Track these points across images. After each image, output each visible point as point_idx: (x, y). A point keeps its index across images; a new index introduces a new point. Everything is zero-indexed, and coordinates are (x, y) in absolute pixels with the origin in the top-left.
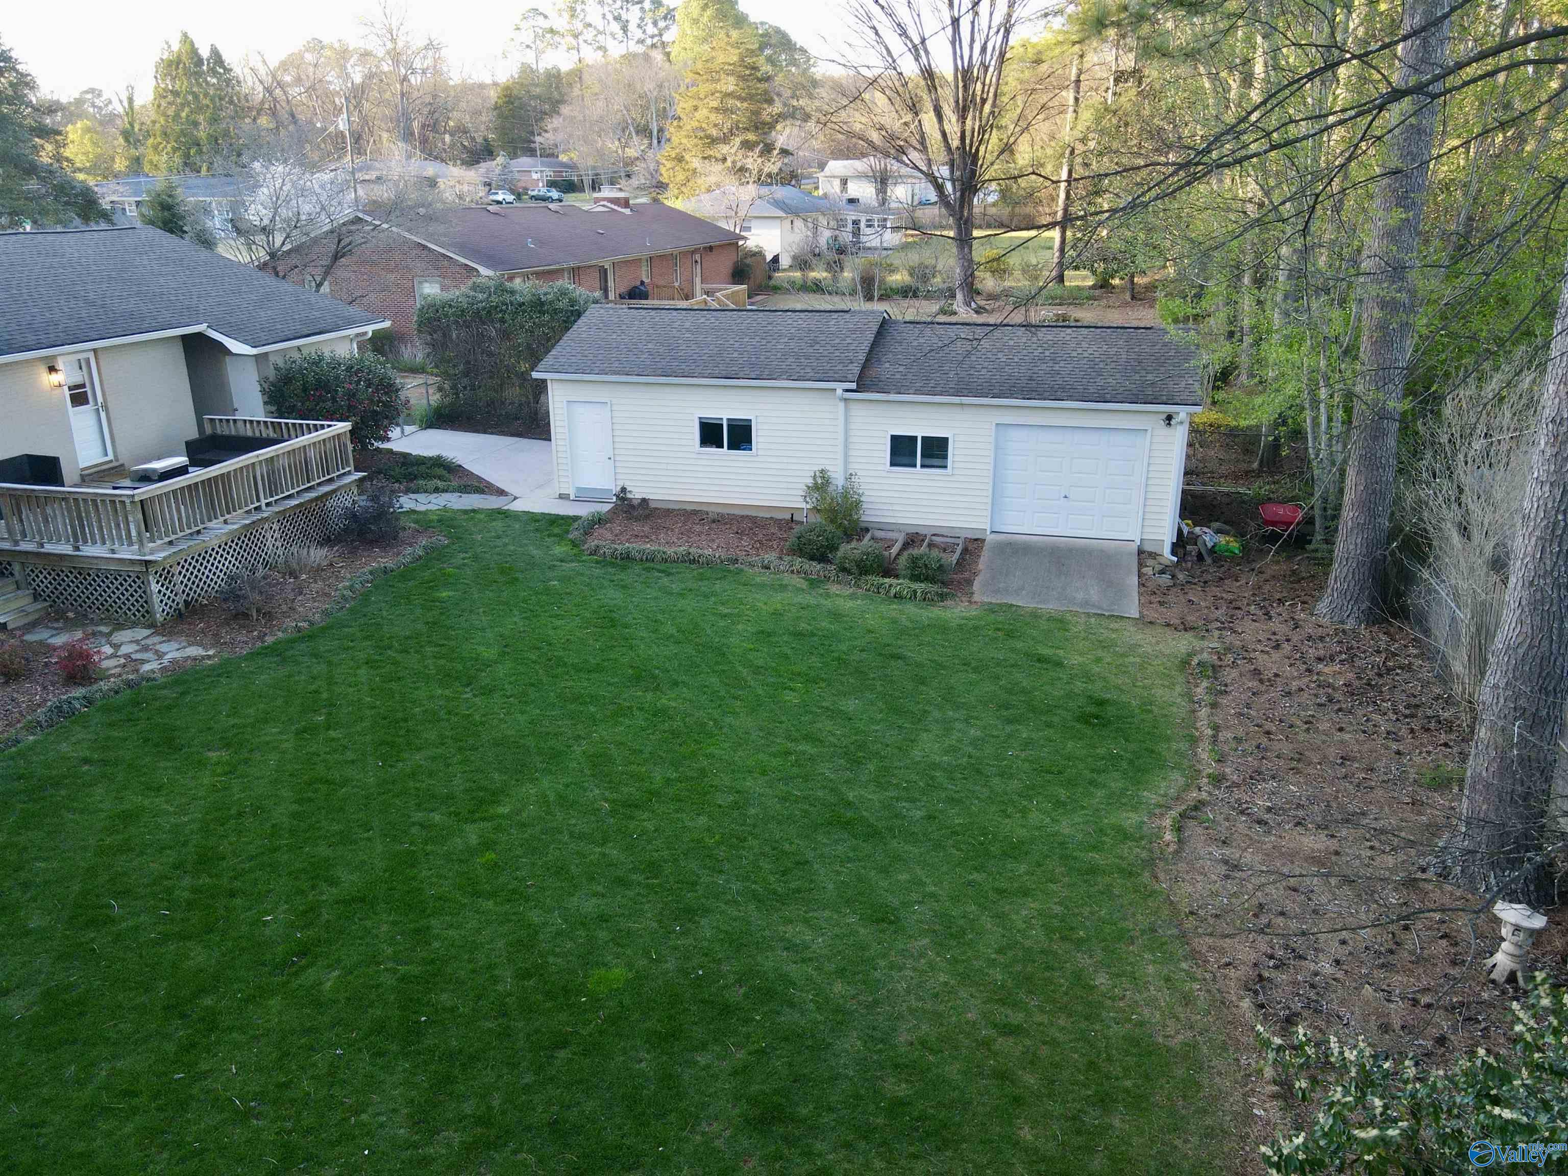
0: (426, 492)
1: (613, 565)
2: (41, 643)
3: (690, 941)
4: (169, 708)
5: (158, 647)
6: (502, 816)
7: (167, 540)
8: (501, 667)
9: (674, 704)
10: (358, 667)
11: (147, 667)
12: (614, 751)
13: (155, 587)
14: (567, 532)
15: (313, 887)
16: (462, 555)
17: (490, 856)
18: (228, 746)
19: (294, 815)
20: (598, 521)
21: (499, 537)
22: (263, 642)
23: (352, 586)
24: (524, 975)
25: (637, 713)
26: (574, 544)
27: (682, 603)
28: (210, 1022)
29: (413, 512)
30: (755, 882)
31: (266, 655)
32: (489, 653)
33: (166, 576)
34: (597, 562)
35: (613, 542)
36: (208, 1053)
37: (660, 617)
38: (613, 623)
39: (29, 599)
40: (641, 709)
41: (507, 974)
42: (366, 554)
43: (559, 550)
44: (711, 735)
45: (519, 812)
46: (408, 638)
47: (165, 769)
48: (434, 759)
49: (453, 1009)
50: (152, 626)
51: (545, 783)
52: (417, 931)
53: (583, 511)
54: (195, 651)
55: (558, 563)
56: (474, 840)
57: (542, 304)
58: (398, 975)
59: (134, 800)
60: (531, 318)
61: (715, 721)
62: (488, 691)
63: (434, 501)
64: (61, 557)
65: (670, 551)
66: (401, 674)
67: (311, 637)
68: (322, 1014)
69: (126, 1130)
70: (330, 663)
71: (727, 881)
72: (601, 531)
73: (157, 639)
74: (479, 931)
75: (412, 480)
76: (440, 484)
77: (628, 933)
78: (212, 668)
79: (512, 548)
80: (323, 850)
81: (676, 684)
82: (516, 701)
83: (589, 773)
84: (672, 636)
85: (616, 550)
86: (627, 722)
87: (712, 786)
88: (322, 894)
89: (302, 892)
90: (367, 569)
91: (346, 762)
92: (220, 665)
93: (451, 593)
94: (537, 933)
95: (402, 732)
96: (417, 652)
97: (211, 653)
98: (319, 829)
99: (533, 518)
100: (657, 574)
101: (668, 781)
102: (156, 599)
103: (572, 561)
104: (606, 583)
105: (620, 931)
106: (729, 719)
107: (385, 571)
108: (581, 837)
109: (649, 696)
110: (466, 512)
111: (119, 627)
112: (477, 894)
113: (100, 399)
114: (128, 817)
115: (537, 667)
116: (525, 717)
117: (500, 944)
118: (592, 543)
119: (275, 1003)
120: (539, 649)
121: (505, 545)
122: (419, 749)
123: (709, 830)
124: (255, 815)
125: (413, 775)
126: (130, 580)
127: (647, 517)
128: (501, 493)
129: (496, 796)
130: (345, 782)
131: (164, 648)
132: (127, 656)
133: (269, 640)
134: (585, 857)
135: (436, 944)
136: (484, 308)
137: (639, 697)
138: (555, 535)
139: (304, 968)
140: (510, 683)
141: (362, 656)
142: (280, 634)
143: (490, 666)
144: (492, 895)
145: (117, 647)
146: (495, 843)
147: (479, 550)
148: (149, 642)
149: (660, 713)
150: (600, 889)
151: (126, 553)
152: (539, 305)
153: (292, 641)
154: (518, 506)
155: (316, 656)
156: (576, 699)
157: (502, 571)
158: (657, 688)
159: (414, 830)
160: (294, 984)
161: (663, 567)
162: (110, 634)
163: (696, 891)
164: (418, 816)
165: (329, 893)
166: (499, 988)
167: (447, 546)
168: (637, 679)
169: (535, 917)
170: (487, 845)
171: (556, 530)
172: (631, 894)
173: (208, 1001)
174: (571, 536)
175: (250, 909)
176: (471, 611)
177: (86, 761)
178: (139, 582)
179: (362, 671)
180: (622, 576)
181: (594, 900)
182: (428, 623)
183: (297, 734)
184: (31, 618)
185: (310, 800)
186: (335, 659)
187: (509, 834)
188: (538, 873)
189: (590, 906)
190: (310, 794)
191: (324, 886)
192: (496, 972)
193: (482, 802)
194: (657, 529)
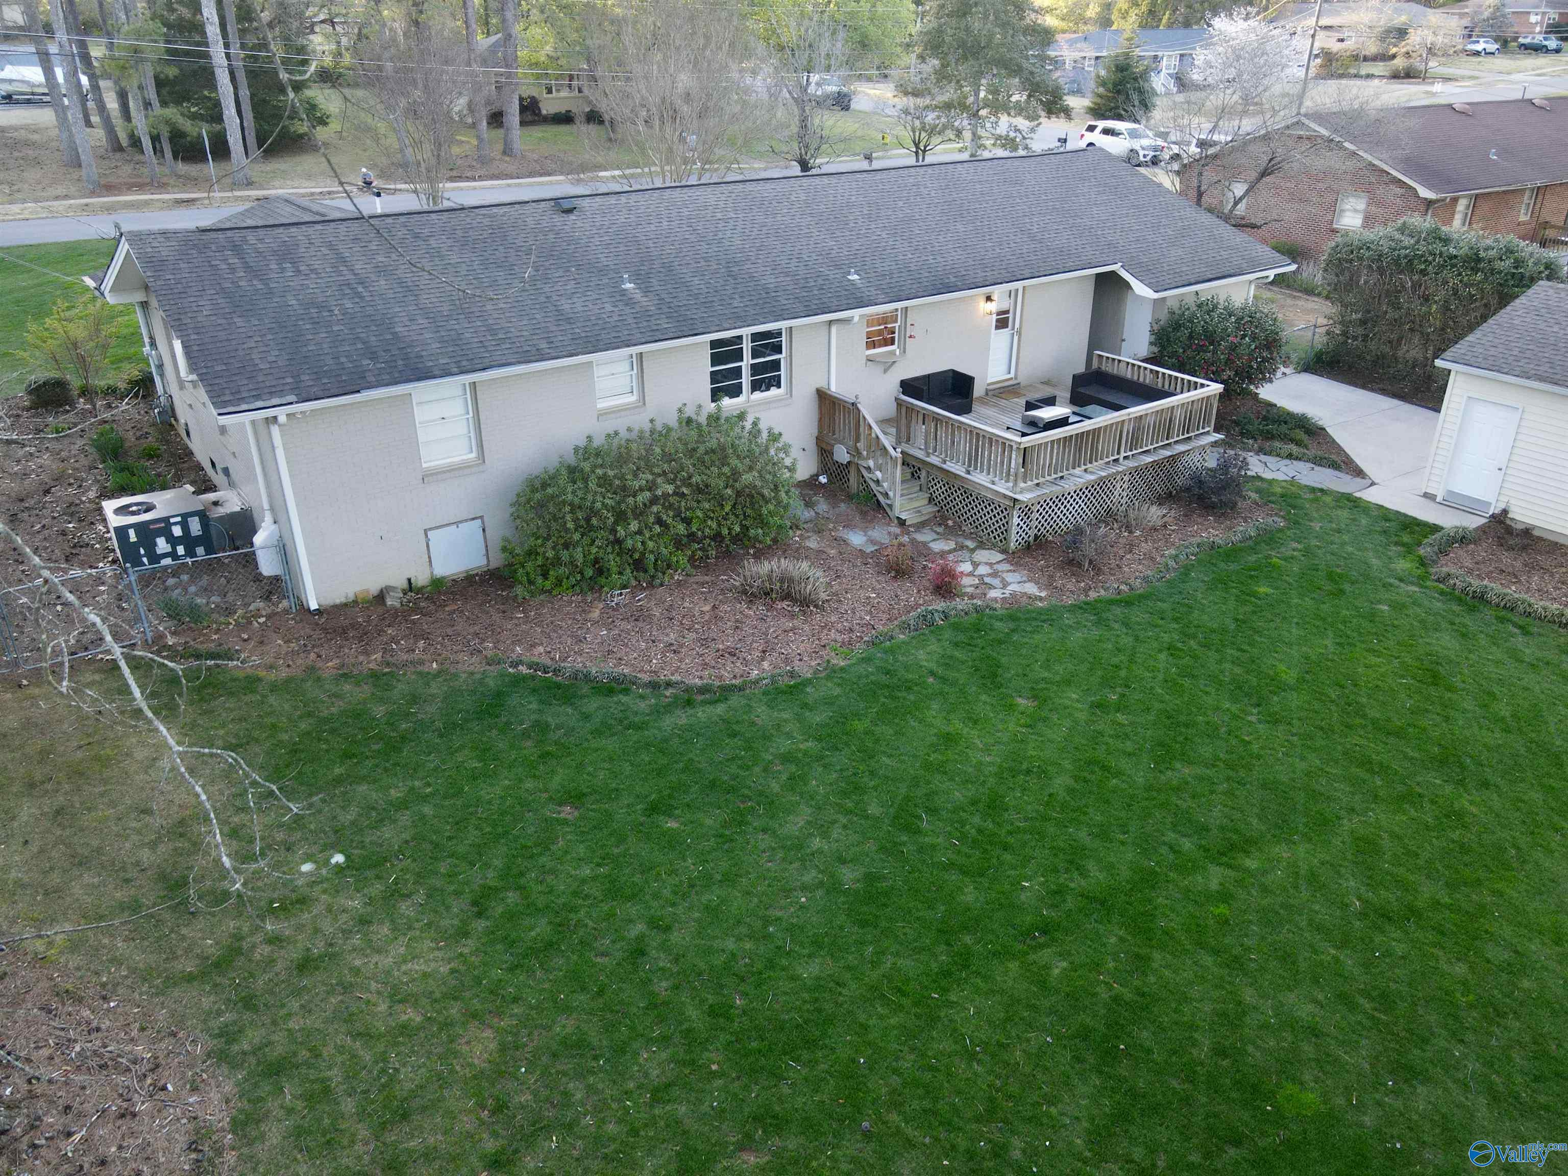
0: (1278, 455)
1: (1460, 601)
2: (925, 544)
3: (1399, 1104)
4: (1000, 642)
5: (1004, 575)
6: (1247, 870)
7: (1036, 481)
8: (1295, 695)
9: (1474, 810)
10: (1160, 651)
11: (993, 594)
12: (1386, 842)
13: (1016, 520)
14: (1419, 544)
15: (1067, 871)
16: (1295, 545)
17: (1222, 909)
18: (1035, 697)
19: (1071, 791)
20: (1462, 539)
21: (1339, 531)
22: (1087, 596)
23: (1177, 556)
24: (1220, 1052)
25: (1427, 806)
26: (1422, 562)
27: (1529, 679)
28: (964, 960)
29: (1258, 478)
30: (1498, 1073)
31: (1085, 611)
32: (1289, 676)
33: (1026, 511)
34: (1442, 593)
35: (1470, 572)
36: (958, 986)
37: (1496, 689)
38: (1435, 679)
39: (926, 502)
40: (1433, 802)
41: (1206, 1044)
42: (1199, 520)
43: (1403, 565)
44: (1509, 868)
45: (1265, 872)
46: (1213, 631)
47: (985, 703)
48: (1201, 779)
49: (1149, 1051)
50: (1004, 551)
51: (1302, 850)
52: (1138, 956)
53: (1448, 520)
54: (1031, 589)
55: (1397, 583)
56: (1214, 885)
57: (1479, 260)
58: (1113, 993)
59: (957, 725)
60: (1460, 274)
61: (1518, 849)
62: (1274, 721)
63: (1284, 469)
64: (956, 476)
65: (1538, 604)
66: (1195, 672)
67: (1128, 603)
68: (1045, 997)
69: (892, 1021)
70: (1137, 639)
71: (1465, 1056)
72: (1461, 552)
73: (1006, 566)
74: (1191, 983)
75: (1267, 439)
76: (1294, 449)
77: (1336, 1060)
78: (1040, 611)
79: (1350, 549)
80: (1083, 835)
81: (1485, 785)
82: (1299, 743)
83: (1350, 857)
84: (1503, 719)
85: (1470, 585)
86: (1413, 813)
87: (1487, 932)
88: (1072, 880)
89: (1056, 870)
90: (1196, 540)
91: (1124, 752)
92: (1049, 610)
93: (1269, 590)
94: (1244, 1013)
95: (1181, 739)
96: (1217, 651)
97: (1043, 594)
98: (1085, 814)
99: (1385, 514)
100: (1511, 628)
101: (1436, 904)
102: (1014, 529)
103: (1412, 583)
104: (1444, 625)
105: (1328, 1055)
106: (1538, 854)
107: (1213, 546)
108: (1319, 928)
109: (1448, 789)
110: (1313, 490)
111: (981, 545)
112: (1200, 944)
113: (1017, 325)
114: (949, 739)
115: (1333, 708)
116: (1304, 765)
117: (1208, 1008)
118: (1445, 567)
119: (1013, 966)
120: (1342, 687)
121: (1343, 544)
122: (1190, 763)
123: (1465, 983)
124: (1039, 778)
125: (1177, 789)
126: (999, 509)
127: (1524, 548)
128: (1359, 473)
129: (1247, 845)
130: (1118, 774)
131: (1009, 577)
132: (981, 577)
133: (1093, 595)
134: (1316, 952)
135: (1152, 979)
136: (1406, 256)
137: (1434, 785)
138: (1403, 545)
139: (1042, 946)
140: (1300, 719)
141: (1166, 637)
142: (1102, 592)
143: (1284, 690)
144: (1216, 952)
145: (975, 565)
146: (1232, 896)
147: (1314, 542)
148: (1000, 567)
149: (1457, 817)
150: (1320, 997)
151: (1002, 488)
152: (1474, 261)
153: (1111, 602)
154: (1372, 496)
155: (1126, 625)
156: (1366, 763)
157: (1331, 577)
158: (1461, 783)
159: (1164, 850)
160: (1032, 957)
161: (1521, 621)
162: (973, 551)
163: (1424, 1051)
164: (1171, 836)
165: (1077, 883)
166: (1195, 1052)
167: (1281, 530)
168: (1442, 762)
169: (1249, 995)
170: (1225, 897)
171: (1406, 538)
172: (1352, 1018)
173: (968, 939)
174: (1422, 552)
175: (1015, 869)
176: (1284, 618)
177: (932, 673)
178: (1005, 513)
179: (1162, 656)
180: (1467, 621)
181: (1311, 1007)
182: (1237, 620)
183: (1091, 707)
184: (924, 518)
185: (1086, 781)
186: (1142, 635)
187: (1249, 893)
188: (1265, 950)
189: (1305, 1011)
190: (1086, 774)
191: (1076, 875)
192: (1196, 1035)
193: (1232, 847)
194: (1531, 567)
